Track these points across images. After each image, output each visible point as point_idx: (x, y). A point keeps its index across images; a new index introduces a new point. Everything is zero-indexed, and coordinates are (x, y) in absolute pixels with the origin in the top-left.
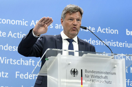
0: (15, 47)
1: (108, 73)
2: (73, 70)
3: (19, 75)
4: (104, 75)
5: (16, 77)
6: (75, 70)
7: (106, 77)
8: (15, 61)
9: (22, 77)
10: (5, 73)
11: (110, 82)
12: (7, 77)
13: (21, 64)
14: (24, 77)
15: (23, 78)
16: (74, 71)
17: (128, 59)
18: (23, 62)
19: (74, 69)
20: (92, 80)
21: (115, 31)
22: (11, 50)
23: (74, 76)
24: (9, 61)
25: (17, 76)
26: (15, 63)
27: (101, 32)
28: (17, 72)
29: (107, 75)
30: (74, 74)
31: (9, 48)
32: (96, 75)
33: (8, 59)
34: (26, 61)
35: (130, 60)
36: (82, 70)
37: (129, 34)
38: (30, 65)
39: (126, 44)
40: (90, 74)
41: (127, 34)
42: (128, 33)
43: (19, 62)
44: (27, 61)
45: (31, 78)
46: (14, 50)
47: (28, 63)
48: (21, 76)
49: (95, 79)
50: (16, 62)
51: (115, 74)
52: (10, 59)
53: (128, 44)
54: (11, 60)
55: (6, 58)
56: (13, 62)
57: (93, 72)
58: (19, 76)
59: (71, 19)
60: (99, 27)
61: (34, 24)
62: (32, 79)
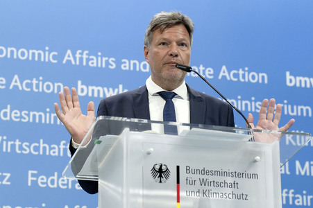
0: (27, 112)
1: (239, 175)
2: (157, 167)
3: (35, 179)
4: (230, 180)
5: (29, 184)
6: (164, 168)
7: (235, 185)
8: (26, 145)
9: (42, 183)
10: (4, 174)
11: (244, 197)
12: (9, 183)
13: (41, 153)
14: (46, 183)
15: (45, 186)
16: (160, 171)
17: (289, 141)
18: (44, 148)
19: (161, 166)
20: (201, 191)
21: (261, 77)
22: (18, 120)
23: (161, 182)
24: (13, 146)
25: (32, 181)
26: (26, 150)
27: (228, 78)
28: (30, 172)
29: (237, 180)
30: (160, 176)
31: (13, 115)
32: (211, 178)
33: (11, 141)
34: (52, 146)
35: (294, 144)
36: (178, 167)
37: (292, 84)
38: (62, 154)
39: (286, 106)
40: (197, 177)
41: (288, 84)
42: (291, 81)
43: (37, 149)
44: (56, 146)
45: (63, 185)
46: (25, 119)
47: (57, 150)
48: (39, 181)
49: (209, 188)
50: (29, 147)
51: (255, 176)
52: (15, 141)
53: (290, 107)
54: (18, 143)
55: (5, 138)
56: (21, 148)
57: (204, 172)
58: (37, 181)
59: (164, 44)
60: (224, 68)
61: (72, 58)
62: (65, 187)
